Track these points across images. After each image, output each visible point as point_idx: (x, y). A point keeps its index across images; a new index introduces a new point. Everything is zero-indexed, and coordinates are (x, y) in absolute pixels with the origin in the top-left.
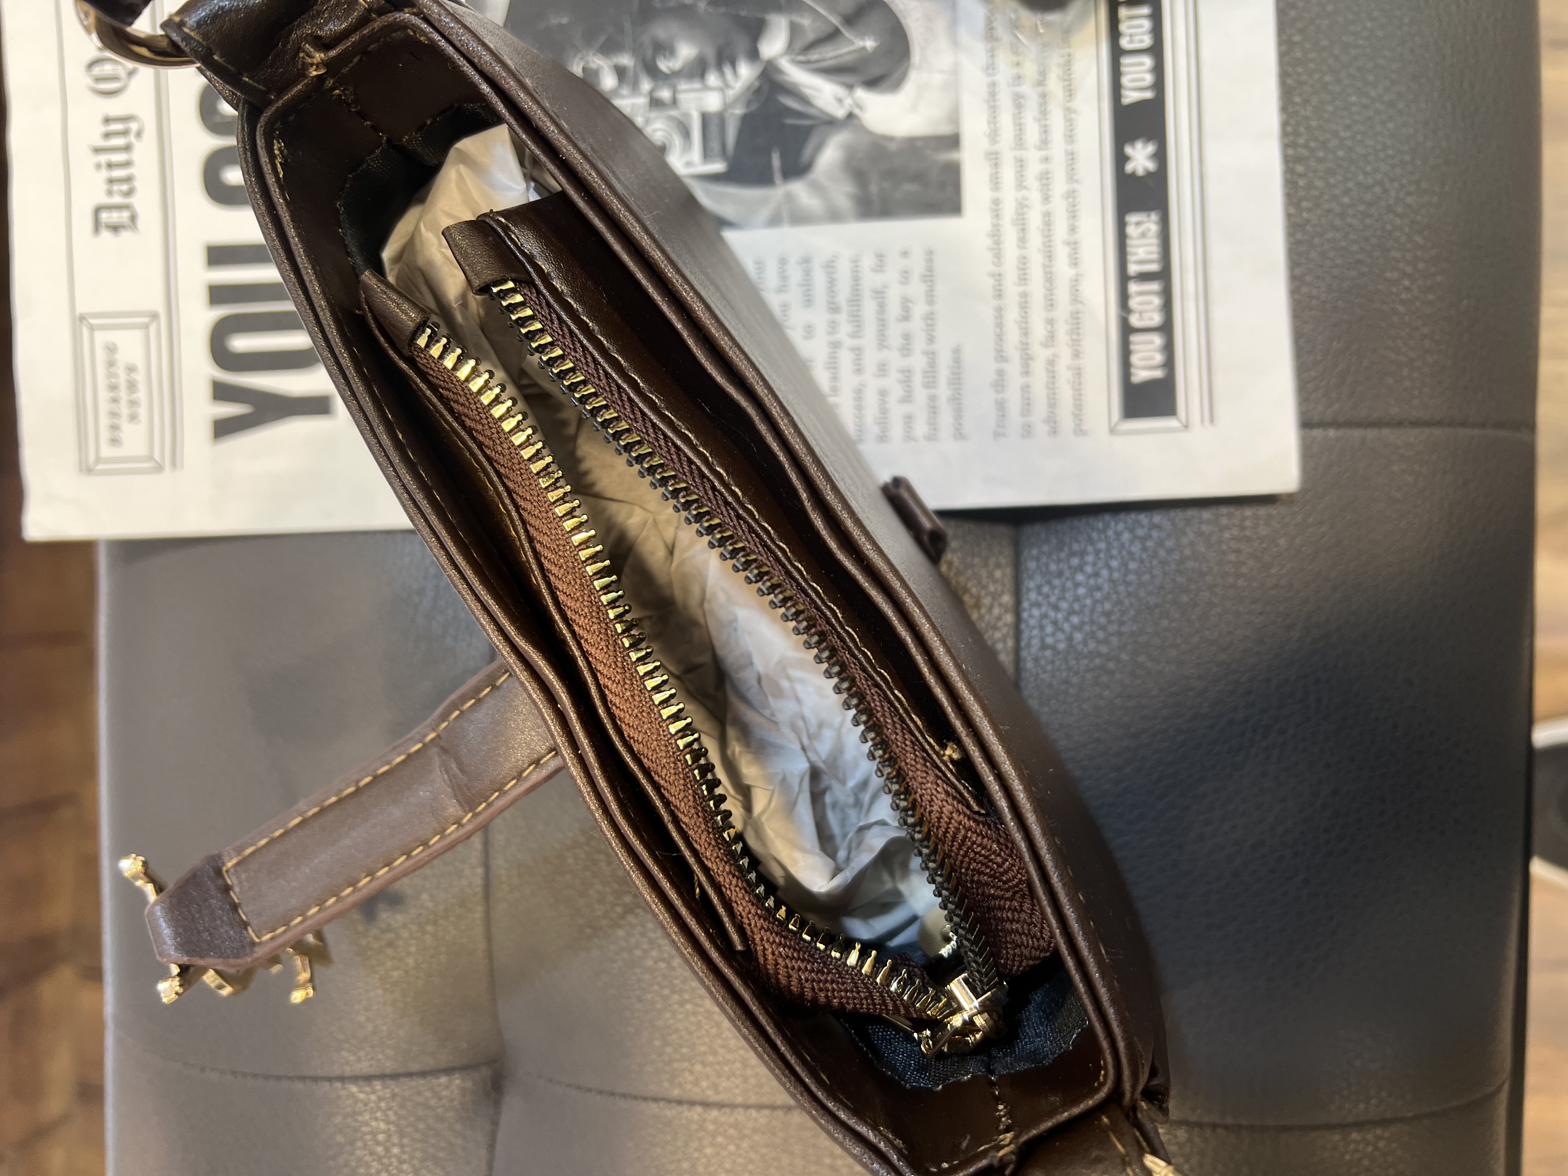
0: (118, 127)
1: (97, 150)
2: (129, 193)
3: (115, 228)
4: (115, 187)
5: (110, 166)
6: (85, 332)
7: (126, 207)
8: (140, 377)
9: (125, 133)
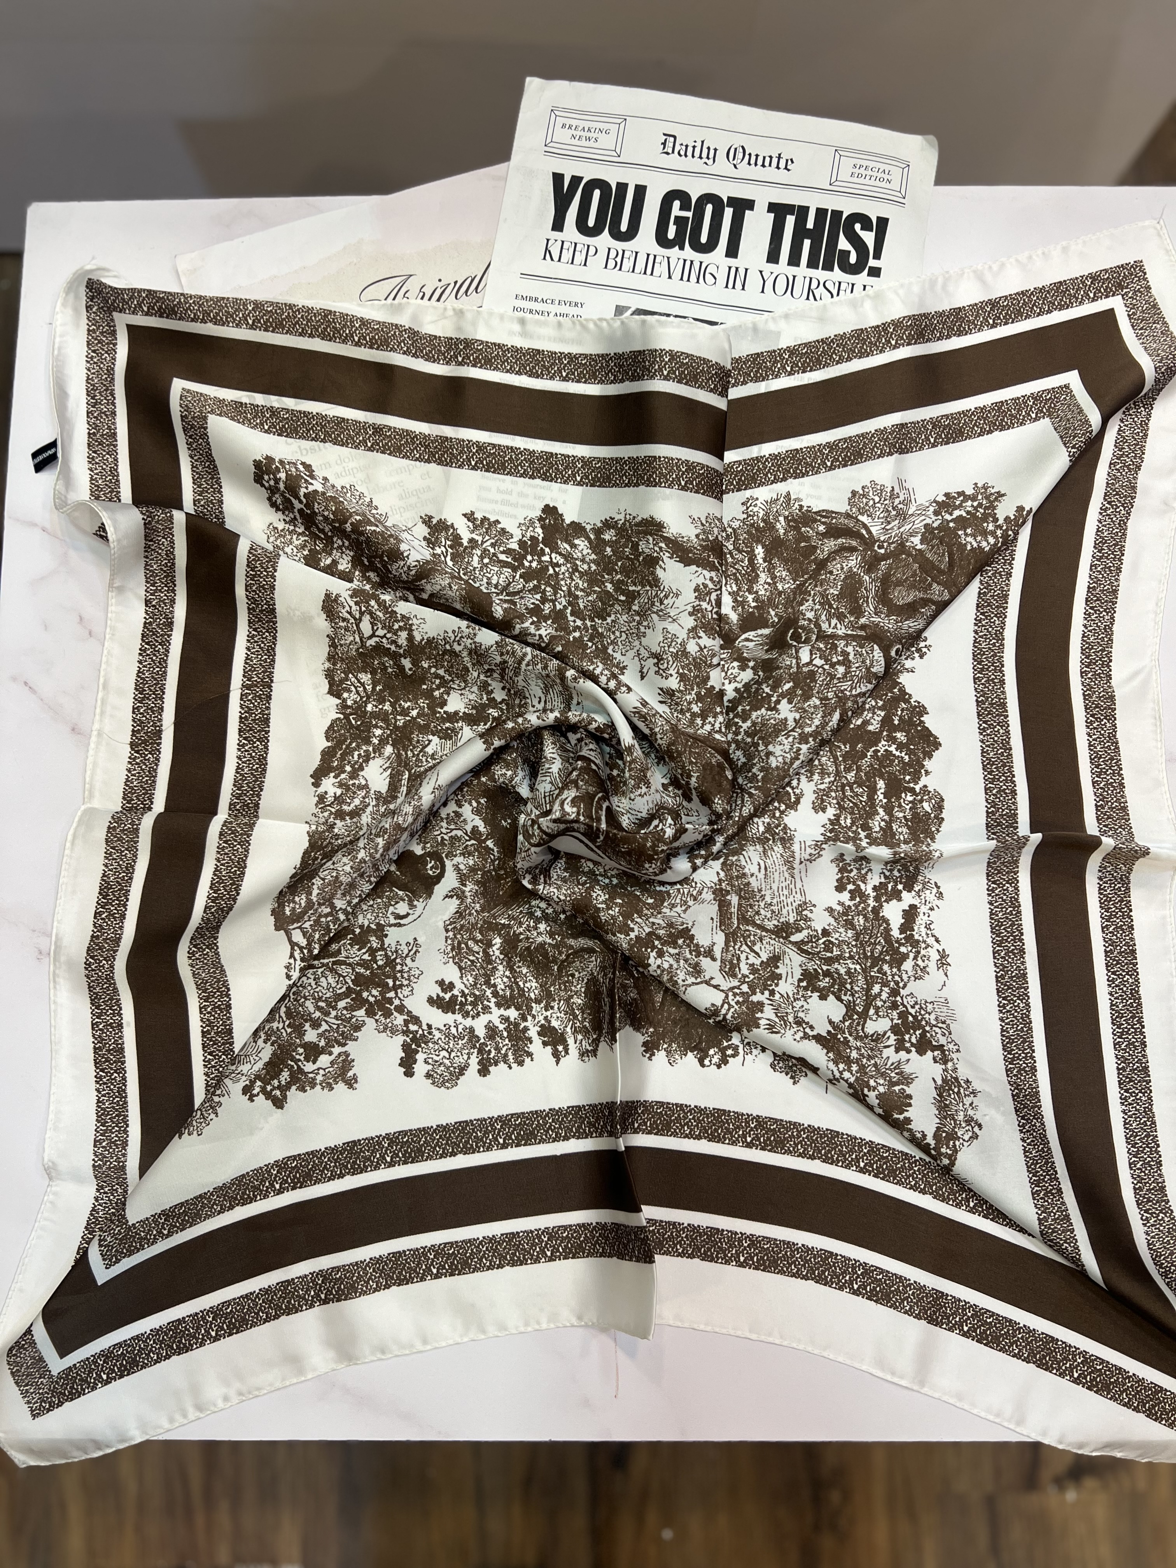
0: (711, 155)
1: (703, 142)
2: (679, 153)
3: (664, 144)
4: (684, 148)
5: (694, 147)
6: (619, 121)
7: (673, 152)
8: (591, 143)
9: (708, 158)
